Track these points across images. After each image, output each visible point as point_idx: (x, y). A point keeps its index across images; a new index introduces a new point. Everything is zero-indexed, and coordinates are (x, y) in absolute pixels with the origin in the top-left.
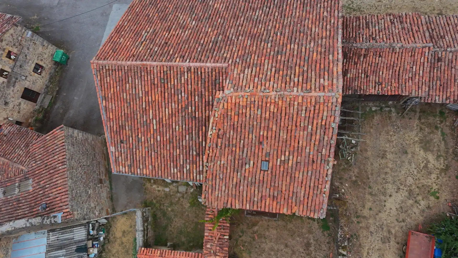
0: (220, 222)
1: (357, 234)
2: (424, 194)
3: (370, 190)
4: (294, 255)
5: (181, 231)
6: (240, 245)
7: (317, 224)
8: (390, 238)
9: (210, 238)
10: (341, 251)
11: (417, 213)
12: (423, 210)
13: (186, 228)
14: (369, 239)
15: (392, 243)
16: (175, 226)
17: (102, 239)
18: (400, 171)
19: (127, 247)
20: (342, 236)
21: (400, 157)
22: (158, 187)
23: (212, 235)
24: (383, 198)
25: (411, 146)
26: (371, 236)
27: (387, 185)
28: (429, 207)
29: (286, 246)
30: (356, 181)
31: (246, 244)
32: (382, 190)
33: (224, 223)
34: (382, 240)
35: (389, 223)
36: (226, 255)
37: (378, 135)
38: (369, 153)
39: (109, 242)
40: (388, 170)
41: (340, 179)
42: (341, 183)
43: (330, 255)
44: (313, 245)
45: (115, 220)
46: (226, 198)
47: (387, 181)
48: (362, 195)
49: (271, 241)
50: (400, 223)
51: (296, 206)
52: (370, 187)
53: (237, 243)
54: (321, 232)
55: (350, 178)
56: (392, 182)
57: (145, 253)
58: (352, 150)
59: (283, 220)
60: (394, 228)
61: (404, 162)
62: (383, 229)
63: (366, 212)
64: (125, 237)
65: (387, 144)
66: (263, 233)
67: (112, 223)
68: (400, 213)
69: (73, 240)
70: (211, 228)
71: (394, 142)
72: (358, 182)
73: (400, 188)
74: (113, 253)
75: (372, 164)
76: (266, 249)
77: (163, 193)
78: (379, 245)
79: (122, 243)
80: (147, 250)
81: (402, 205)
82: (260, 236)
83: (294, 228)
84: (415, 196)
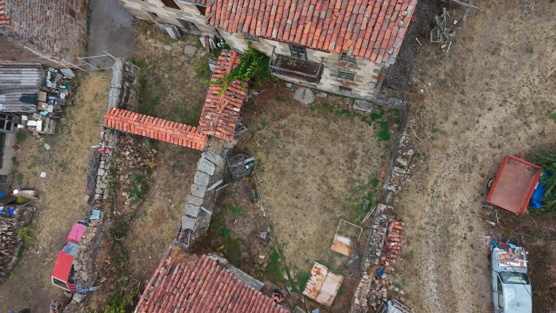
0: (232, 86)
1: (427, 153)
2: (541, 114)
3: (463, 97)
4: (330, 166)
5: (177, 108)
6: (257, 140)
7: (372, 130)
8: (473, 166)
9: (213, 106)
10: (400, 160)
11: (522, 139)
12: (533, 136)
13: (185, 105)
14: (442, 164)
15: (473, 174)
16: (170, 100)
17: (63, 96)
18: (514, 77)
19: (98, 115)
20: (407, 142)
21: (519, 56)
22: (156, 43)
23: (217, 102)
24: (478, 110)
25: (541, 43)
26: (447, 160)
27: (488, 93)
28: (542, 134)
29: (322, 152)
30: (444, 81)
31: (265, 141)
32: (480, 100)
33: (236, 88)
34: (460, 167)
35: (477, 147)
36: (230, 133)
37: (496, 19)
38: (475, 44)
39: (73, 105)
40: (497, 73)
41: (422, 74)
42: (422, 81)
43: (380, 174)
44: (359, 157)
45: (87, 78)
46: (243, 16)
47: (491, 87)
48: (448, 101)
49: (301, 142)
50: (494, 149)
51: (351, 39)
52: (463, 93)
53: (252, 136)
54: (376, 141)
55: (437, 75)
56: (497, 90)
57: (116, 114)
58: (451, 35)
59: (326, 117)
60: (483, 154)
61: (523, 64)
62: (466, 153)
63: (447, 126)
64: (97, 102)
65: (505, 34)
66: (292, 130)
67: (82, 80)
68: (497, 135)
69: (18, 84)
70: (217, 92)
71: (517, 33)
72: (448, 82)
73: (506, 101)
74: (77, 121)
75: (475, 61)
76: (292, 153)
77: (161, 52)
78: (455, 174)
79: (92, 110)
80: (120, 111)
81: (503, 125)
82: (287, 133)
83: (338, 130)
84: (527, 115)
